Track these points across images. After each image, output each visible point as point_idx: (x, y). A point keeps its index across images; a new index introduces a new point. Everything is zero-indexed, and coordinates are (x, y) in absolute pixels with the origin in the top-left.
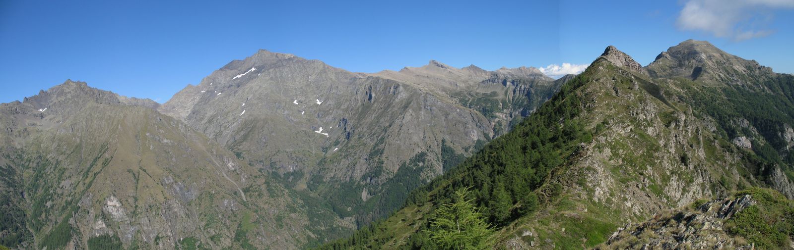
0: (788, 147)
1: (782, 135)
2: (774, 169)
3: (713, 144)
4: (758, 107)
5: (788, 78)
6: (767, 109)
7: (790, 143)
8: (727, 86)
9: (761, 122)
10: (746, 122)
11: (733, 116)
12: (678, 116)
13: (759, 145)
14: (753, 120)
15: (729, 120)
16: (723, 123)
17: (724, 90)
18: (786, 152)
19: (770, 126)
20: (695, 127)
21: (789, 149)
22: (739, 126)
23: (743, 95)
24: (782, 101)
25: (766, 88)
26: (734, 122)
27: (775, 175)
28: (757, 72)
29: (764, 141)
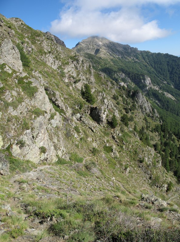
0: (147, 87)
1: (144, 82)
2: (138, 93)
3: (100, 76)
4: (130, 68)
5: (147, 53)
6: (136, 69)
7: (149, 85)
8: (113, 58)
9: (132, 75)
10: (124, 75)
11: (117, 72)
12: (78, 58)
13: (131, 87)
14: (127, 74)
15: (114, 74)
16: (111, 75)
17: (112, 60)
18: (147, 90)
19: (137, 77)
20: (88, 64)
21: (148, 89)
22: (120, 77)
23: (122, 62)
24: (144, 65)
25: (135, 58)
26: (117, 75)
27: (138, 97)
28: (130, 50)
29: (134, 85)
